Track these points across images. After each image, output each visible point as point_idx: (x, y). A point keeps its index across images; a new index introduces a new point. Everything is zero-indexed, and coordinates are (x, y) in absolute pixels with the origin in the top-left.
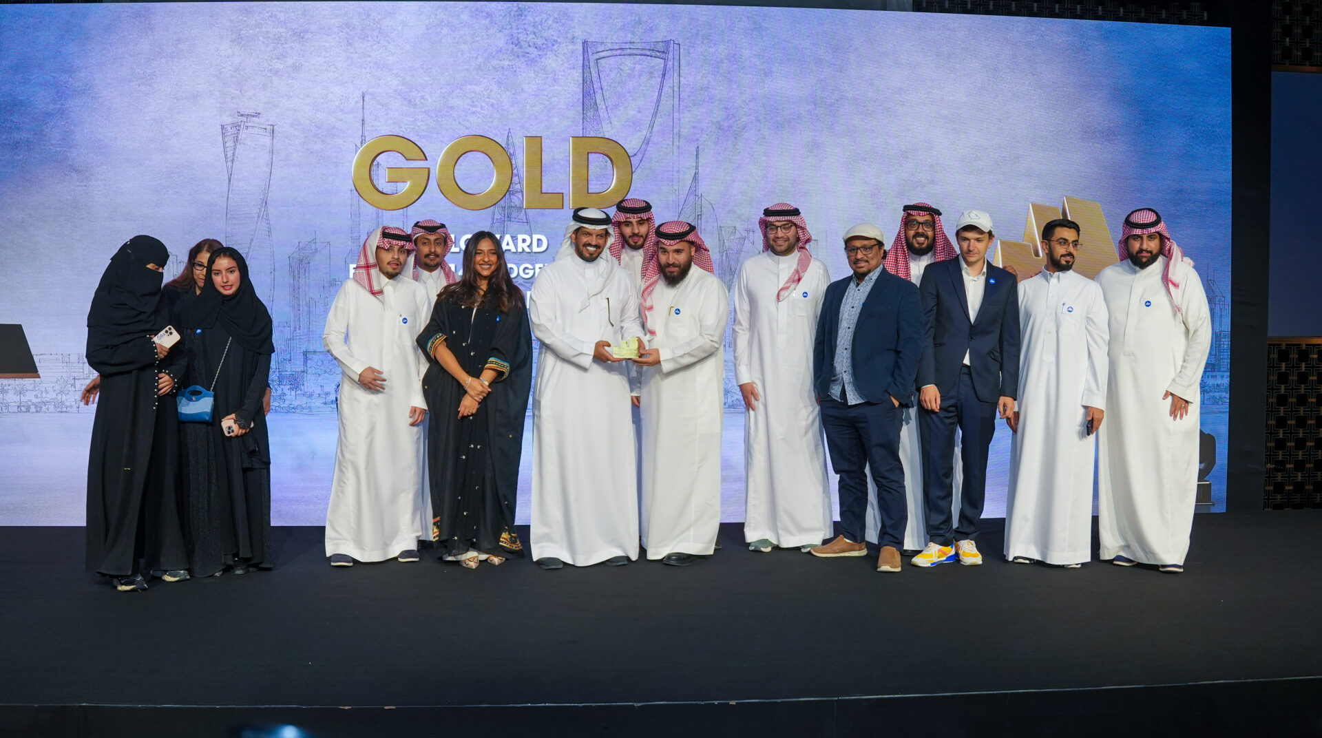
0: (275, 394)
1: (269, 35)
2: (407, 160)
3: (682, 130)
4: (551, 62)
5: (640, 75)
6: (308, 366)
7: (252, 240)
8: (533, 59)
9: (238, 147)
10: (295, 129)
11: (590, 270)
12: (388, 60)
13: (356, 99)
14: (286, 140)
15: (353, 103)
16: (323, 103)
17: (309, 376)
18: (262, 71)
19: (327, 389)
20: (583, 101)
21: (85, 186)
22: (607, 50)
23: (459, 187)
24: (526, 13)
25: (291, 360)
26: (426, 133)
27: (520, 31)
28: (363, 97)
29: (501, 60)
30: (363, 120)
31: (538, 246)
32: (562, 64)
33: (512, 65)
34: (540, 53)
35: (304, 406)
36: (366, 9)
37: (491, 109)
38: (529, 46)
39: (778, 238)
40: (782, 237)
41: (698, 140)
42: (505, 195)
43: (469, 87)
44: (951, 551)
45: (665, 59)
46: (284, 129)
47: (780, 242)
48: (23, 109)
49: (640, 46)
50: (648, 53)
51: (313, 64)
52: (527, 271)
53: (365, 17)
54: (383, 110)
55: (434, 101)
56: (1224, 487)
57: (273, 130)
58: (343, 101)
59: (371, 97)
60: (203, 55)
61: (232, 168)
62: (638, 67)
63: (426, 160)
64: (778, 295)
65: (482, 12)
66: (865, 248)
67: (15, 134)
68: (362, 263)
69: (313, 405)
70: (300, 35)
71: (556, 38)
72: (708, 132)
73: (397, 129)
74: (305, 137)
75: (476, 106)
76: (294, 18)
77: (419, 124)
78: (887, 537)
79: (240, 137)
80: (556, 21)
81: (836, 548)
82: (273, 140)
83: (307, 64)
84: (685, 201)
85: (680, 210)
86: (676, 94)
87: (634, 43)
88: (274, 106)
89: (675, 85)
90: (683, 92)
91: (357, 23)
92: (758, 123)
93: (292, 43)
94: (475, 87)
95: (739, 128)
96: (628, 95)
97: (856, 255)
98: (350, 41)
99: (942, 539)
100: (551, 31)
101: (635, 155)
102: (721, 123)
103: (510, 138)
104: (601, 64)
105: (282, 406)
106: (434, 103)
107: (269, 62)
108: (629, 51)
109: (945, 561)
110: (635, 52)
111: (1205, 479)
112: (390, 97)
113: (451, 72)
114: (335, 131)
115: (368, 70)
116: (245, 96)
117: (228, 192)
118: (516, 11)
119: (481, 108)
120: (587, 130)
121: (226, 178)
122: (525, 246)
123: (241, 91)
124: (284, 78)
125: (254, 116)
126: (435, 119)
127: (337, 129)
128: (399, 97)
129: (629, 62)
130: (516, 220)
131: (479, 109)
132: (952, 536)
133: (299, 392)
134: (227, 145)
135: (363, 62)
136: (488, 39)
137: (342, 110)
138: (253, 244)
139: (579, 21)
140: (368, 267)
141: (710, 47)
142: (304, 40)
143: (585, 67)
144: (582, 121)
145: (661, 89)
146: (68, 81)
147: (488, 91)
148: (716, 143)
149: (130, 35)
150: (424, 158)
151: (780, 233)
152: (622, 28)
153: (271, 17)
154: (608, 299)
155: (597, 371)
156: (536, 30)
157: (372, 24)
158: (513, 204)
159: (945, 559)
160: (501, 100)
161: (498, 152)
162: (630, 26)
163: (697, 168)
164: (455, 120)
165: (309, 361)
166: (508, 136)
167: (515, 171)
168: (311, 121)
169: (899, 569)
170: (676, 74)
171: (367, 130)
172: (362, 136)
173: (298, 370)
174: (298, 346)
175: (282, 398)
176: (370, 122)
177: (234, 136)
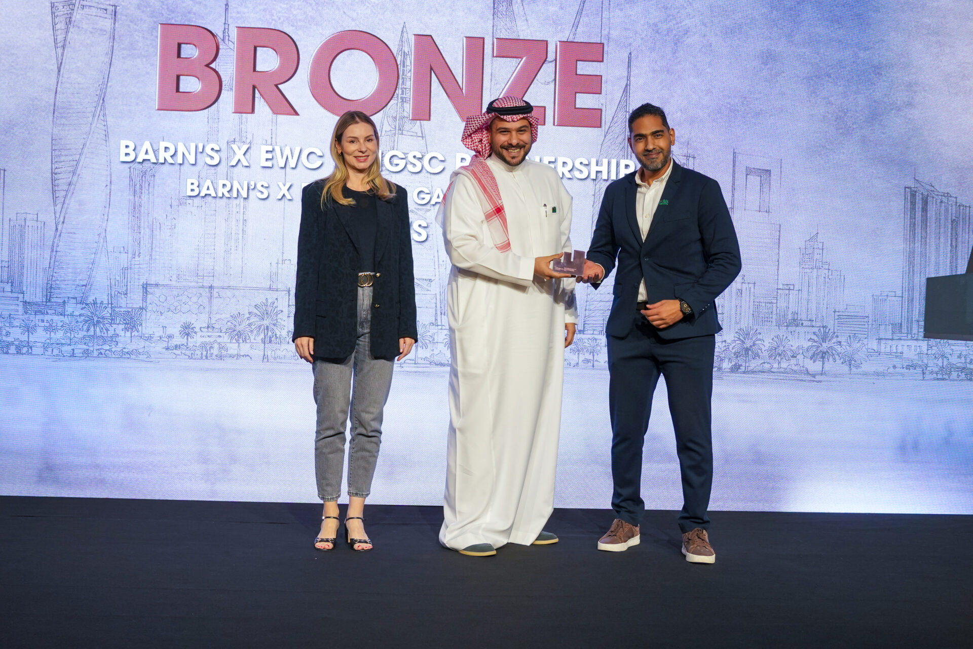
0: (106, 335)
3: (611, 32)
6: (149, 301)
7: (84, 145)
9: (71, 30)
10: (143, 12)
14: (132, 25)
17: (149, 314)
19: (170, 331)
25: (126, 294)
26: (303, 24)
30: (227, 5)
35: (141, 350)
41: (630, 44)
46: (129, 11)
57: (115, 12)
61: (63, 55)
69: (152, 350)
72: (643, 36)
73: (268, 17)
77: (295, 13)
79: (73, 19)
82: (114, 24)
84: (613, 118)
85: (607, 128)
92: (703, 27)
95: (680, 32)
102: (660, 25)
103: (405, 34)
105: (113, 350)
114: (192, 15)
117: (57, 85)
120: (499, 28)
121: (55, 68)
126: (315, 8)
127: (195, 14)
130: (409, 133)
133: (135, 333)
134: (58, 26)
138: (85, 150)
144: (492, 17)
148: (653, 49)
158: (405, 114)
163: (628, 78)
165: (149, 296)
166: (402, 32)
171: (231, 17)
172: (225, 24)
173: (135, 306)
174: (137, 277)
175: (114, 338)
176: (236, 8)
177: (66, 16)
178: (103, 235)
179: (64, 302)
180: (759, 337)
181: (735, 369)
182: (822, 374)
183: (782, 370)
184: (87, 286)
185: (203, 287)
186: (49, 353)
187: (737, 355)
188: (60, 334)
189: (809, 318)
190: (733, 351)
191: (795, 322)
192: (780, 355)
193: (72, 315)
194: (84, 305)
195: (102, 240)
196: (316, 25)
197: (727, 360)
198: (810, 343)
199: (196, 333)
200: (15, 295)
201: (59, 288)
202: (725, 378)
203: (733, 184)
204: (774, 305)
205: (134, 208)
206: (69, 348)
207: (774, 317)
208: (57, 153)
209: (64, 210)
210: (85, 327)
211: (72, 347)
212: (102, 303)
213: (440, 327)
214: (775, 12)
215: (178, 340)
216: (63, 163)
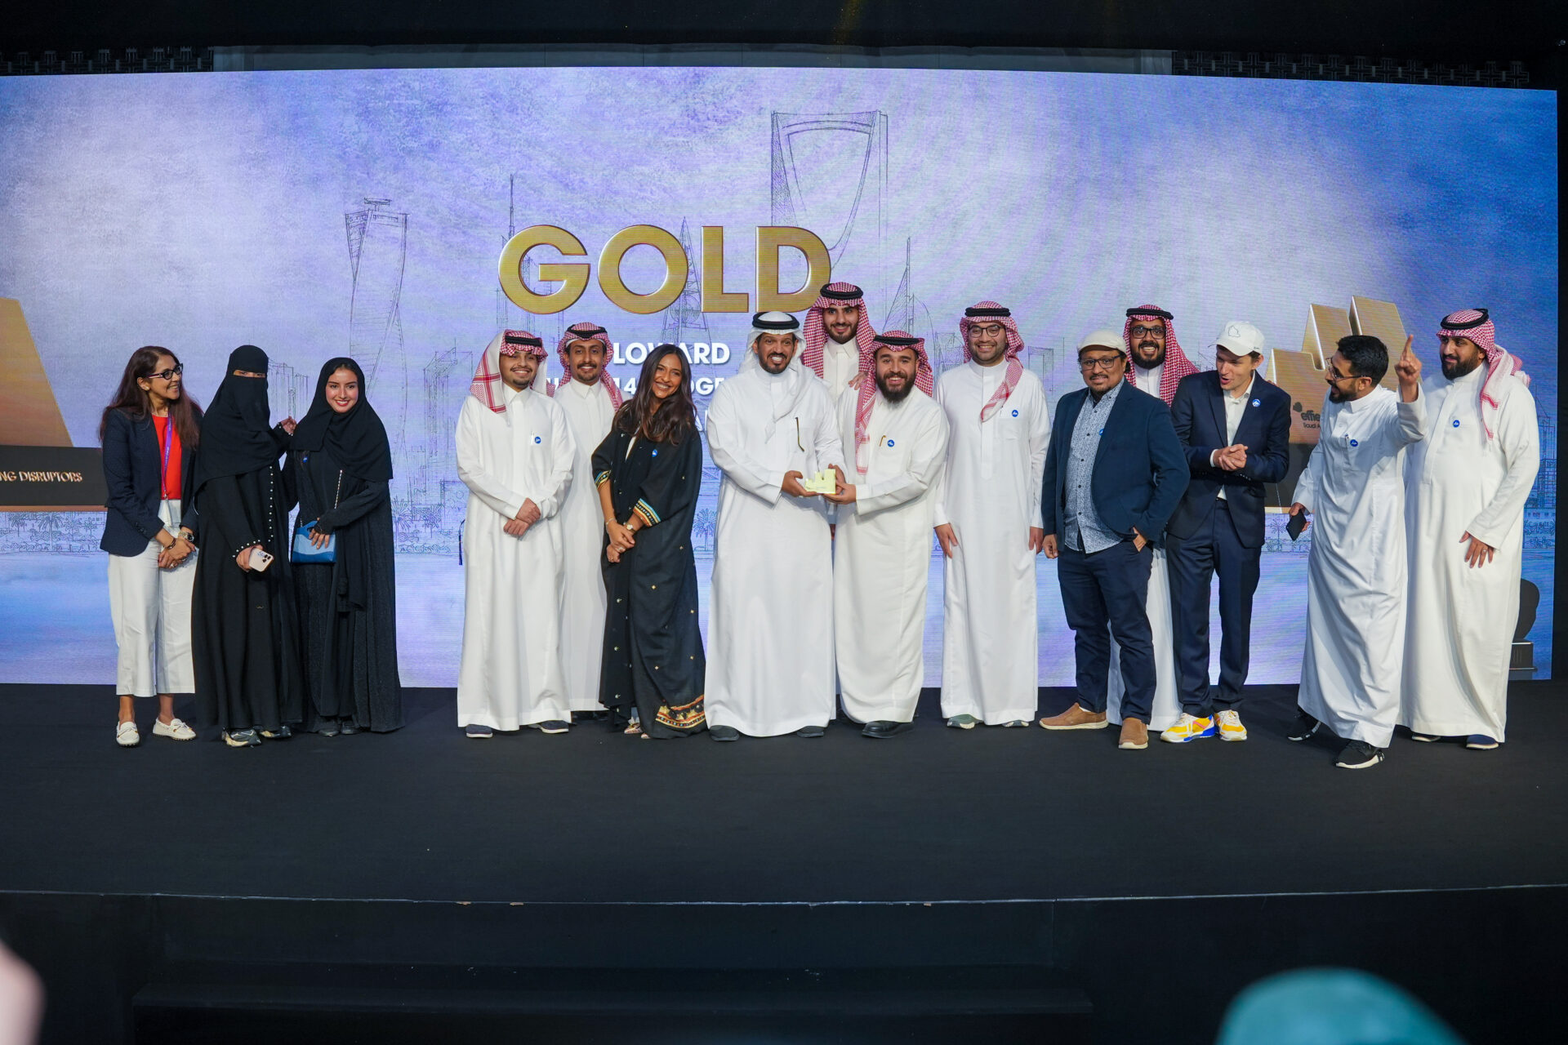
0: (406, 531)
1: (402, 108)
2: (563, 254)
3: (890, 218)
4: (733, 136)
5: (840, 153)
6: (447, 498)
7: (380, 349)
8: (713, 134)
9: (365, 239)
10: (432, 218)
11: (777, 384)
12: (541, 137)
13: (504, 182)
14: (422, 232)
15: (500, 187)
16: (464, 188)
17: (447, 511)
18: (393, 150)
20: (772, 184)
21: (188, 286)
22: (801, 124)
23: (625, 287)
24: (704, 79)
25: (425, 491)
26: (586, 223)
27: (697, 100)
28: (512, 181)
29: (674, 136)
30: (512, 208)
31: (718, 357)
32: (747, 140)
33: (688, 142)
34: (721, 127)
35: (441, 545)
36: (516, 76)
37: (662, 193)
38: (708, 119)
39: (982, 342)
40: (988, 342)
41: (908, 230)
42: (679, 296)
43: (636, 167)
44: (1209, 724)
45: (870, 134)
46: (419, 219)
47: (985, 348)
48: (115, 196)
49: (840, 118)
50: (850, 126)
51: (453, 142)
52: (705, 386)
53: (514, 86)
54: (535, 196)
55: (595, 185)
56: (1549, 649)
57: (406, 220)
58: (488, 186)
59: (520, 180)
60: (324, 132)
61: (358, 264)
62: (837, 143)
63: (586, 254)
64: (982, 414)
65: (653, 79)
66: (1104, 359)
67: (106, 226)
68: (481, 374)
69: (451, 544)
70: (438, 108)
71: (739, 110)
72: (922, 220)
73: (552, 218)
74: (443, 228)
75: (645, 190)
76: (431, 87)
77: (578, 212)
78: (1129, 706)
79: (367, 229)
80: (740, 89)
81: (1070, 719)
82: (405, 231)
83: (446, 142)
84: (894, 302)
85: (888, 312)
86: (883, 174)
87: (832, 114)
88: (407, 191)
89: (882, 164)
90: (891, 172)
91: (505, 94)
92: (981, 210)
93: (428, 116)
94: (643, 168)
95: (958, 215)
96: (826, 177)
97: (1093, 369)
98: (496, 115)
99: (1198, 709)
100: (734, 102)
101: (834, 247)
102: (937, 209)
103: (685, 229)
104: (793, 140)
105: (414, 545)
106: (595, 187)
107: (402, 140)
108: (826, 125)
109: (1202, 735)
110: (834, 125)
111: (1526, 638)
112: (544, 179)
113: (615, 150)
115: (517, 148)
116: (373, 180)
117: (353, 294)
118: (693, 77)
119: (651, 193)
120: (777, 219)
121: (352, 278)
122: (703, 356)
123: (368, 174)
124: (418, 158)
125: (383, 203)
126: (597, 207)
127: (481, 218)
128: (554, 180)
129: (826, 136)
130: (694, 326)
131: (649, 195)
132: (1209, 706)
133: (435, 529)
134: (352, 237)
135: (512, 139)
136: (659, 110)
137: (486, 196)
138: (381, 354)
139: (767, 88)
140: (487, 378)
141: (923, 119)
142: (442, 113)
143: (775, 143)
144: (770, 207)
145: (865, 169)
146: (168, 164)
147: (660, 173)
148: (931, 233)
149: (239, 108)
150: (583, 252)
151: (986, 337)
152: (819, 97)
153: (404, 86)
154: (797, 418)
155: (786, 507)
156: (716, 100)
157: (522, 95)
158: (688, 307)
159: (1201, 733)
160: (675, 182)
161: (671, 246)
162: (828, 94)
163: (908, 263)
164: (620, 208)
165: (447, 493)
166: (683, 226)
167: (691, 268)
168: (450, 208)
169: (1145, 746)
170: (883, 150)
171: (516, 220)
172: (510, 226)
173: (434, 503)
174: (434, 474)
175: (415, 535)
176: (521, 210)
177: (360, 226)
178: (400, 436)
195: (400, 441)
196: (599, 223)
205: (430, 408)
212: (402, 500)
214: (1053, 192)
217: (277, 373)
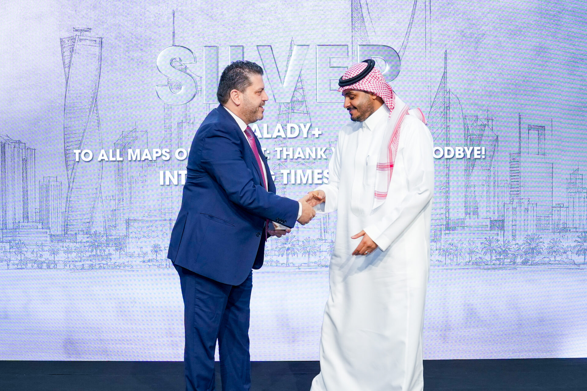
0: (103, 254)
3: (433, 37)
6: (130, 231)
7: (85, 130)
9: (74, 55)
10: (119, 41)
13: (168, 15)
14: (112, 50)
15: (166, 19)
16: (141, 20)
17: (130, 240)
19: (145, 250)
20: (352, 15)
25: (116, 227)
28: (174, 14)
30: (174, 33)
35: (126, 264)
37: (277, 21)
41: (446, 45)
46: (110, 41)
54: (190, 24)
57: (102, 42)
58: (157, 18)
59: (180, 14)
61: (69, 72)
69: (134, 263)
72: (454, 39)
74: (127, 47)
75: (265, 20)
77: (219, 35)
79: (75, 48)
82: (101, 49)
84: (436, 95)
85: (432, 103)
86: (428, 7)
88: (102, 22)
89: (427, 1)
90: (432, 6)
92: (495, 31)
95: (479, 35)
102: (465, 31)
105: (108, 264)
112: (196, 13)
114: (151, 41)
116: (79, 15)
117: (66, 92)
119: (269, 21)
120: (356, 39)
121: (64, 81)
123: (76, 11)
125: (86, 31)
126: (232, 31)
133: (123, 252)
134: (65, 54)
137: (156, 25)
138: (86, 133)
144: (351, 31)
145: (415, 4)
148: (461, 48)
158: (296, 100)
160: (286, 14)
163: (445, 68)
165: (130, 228)
166: (291, 44)
168: (132, 34)
171: (177, 41)
173: (121, 234)
174: (122, 215)
175: (109, 256)
176: (180, 34)
177: (70, 47)
178: (99, 189)
179: (76, 234)
180: (541, 240)
181: (525, 263)
182: (584, 264)
183: (557, 262)
184: (90, 222)
185: (165, 220)
186: (67, 267)
187: (526, 253)
188: (74, 255)
189: (574, 226)
190: (524, 250)
191: (565, 229)
192: (555, 252)
193: (81, 242)
194: (89, 236)
195: (98, 192)
197: (519, 257)
198: (576, 244)
199: (161, 251)
200: (45, 230)
201: (72, 225)
202: (518, 269)
203: (520, 137)
204: (551, 218)
205: (118, 170)
206: (81, 264)
207: (551, 226)
208: (68, 136)
209: (73, 174)
210: (90, 250)
211: (83, 263)
212: (100, 233)
213: (324, 241)
215: (151, 256)
216: (71, 143)
217: (15, 147)
